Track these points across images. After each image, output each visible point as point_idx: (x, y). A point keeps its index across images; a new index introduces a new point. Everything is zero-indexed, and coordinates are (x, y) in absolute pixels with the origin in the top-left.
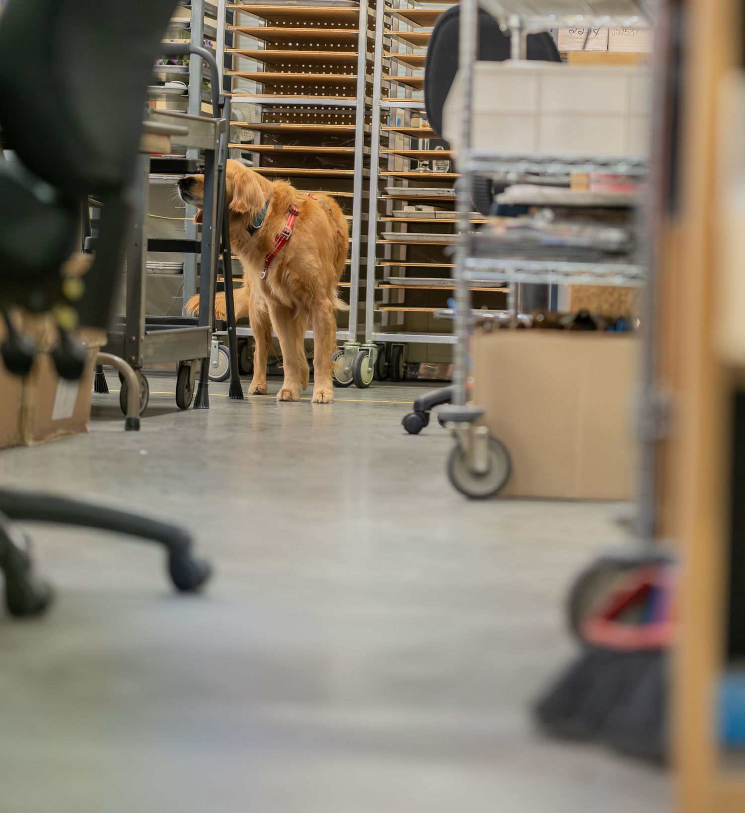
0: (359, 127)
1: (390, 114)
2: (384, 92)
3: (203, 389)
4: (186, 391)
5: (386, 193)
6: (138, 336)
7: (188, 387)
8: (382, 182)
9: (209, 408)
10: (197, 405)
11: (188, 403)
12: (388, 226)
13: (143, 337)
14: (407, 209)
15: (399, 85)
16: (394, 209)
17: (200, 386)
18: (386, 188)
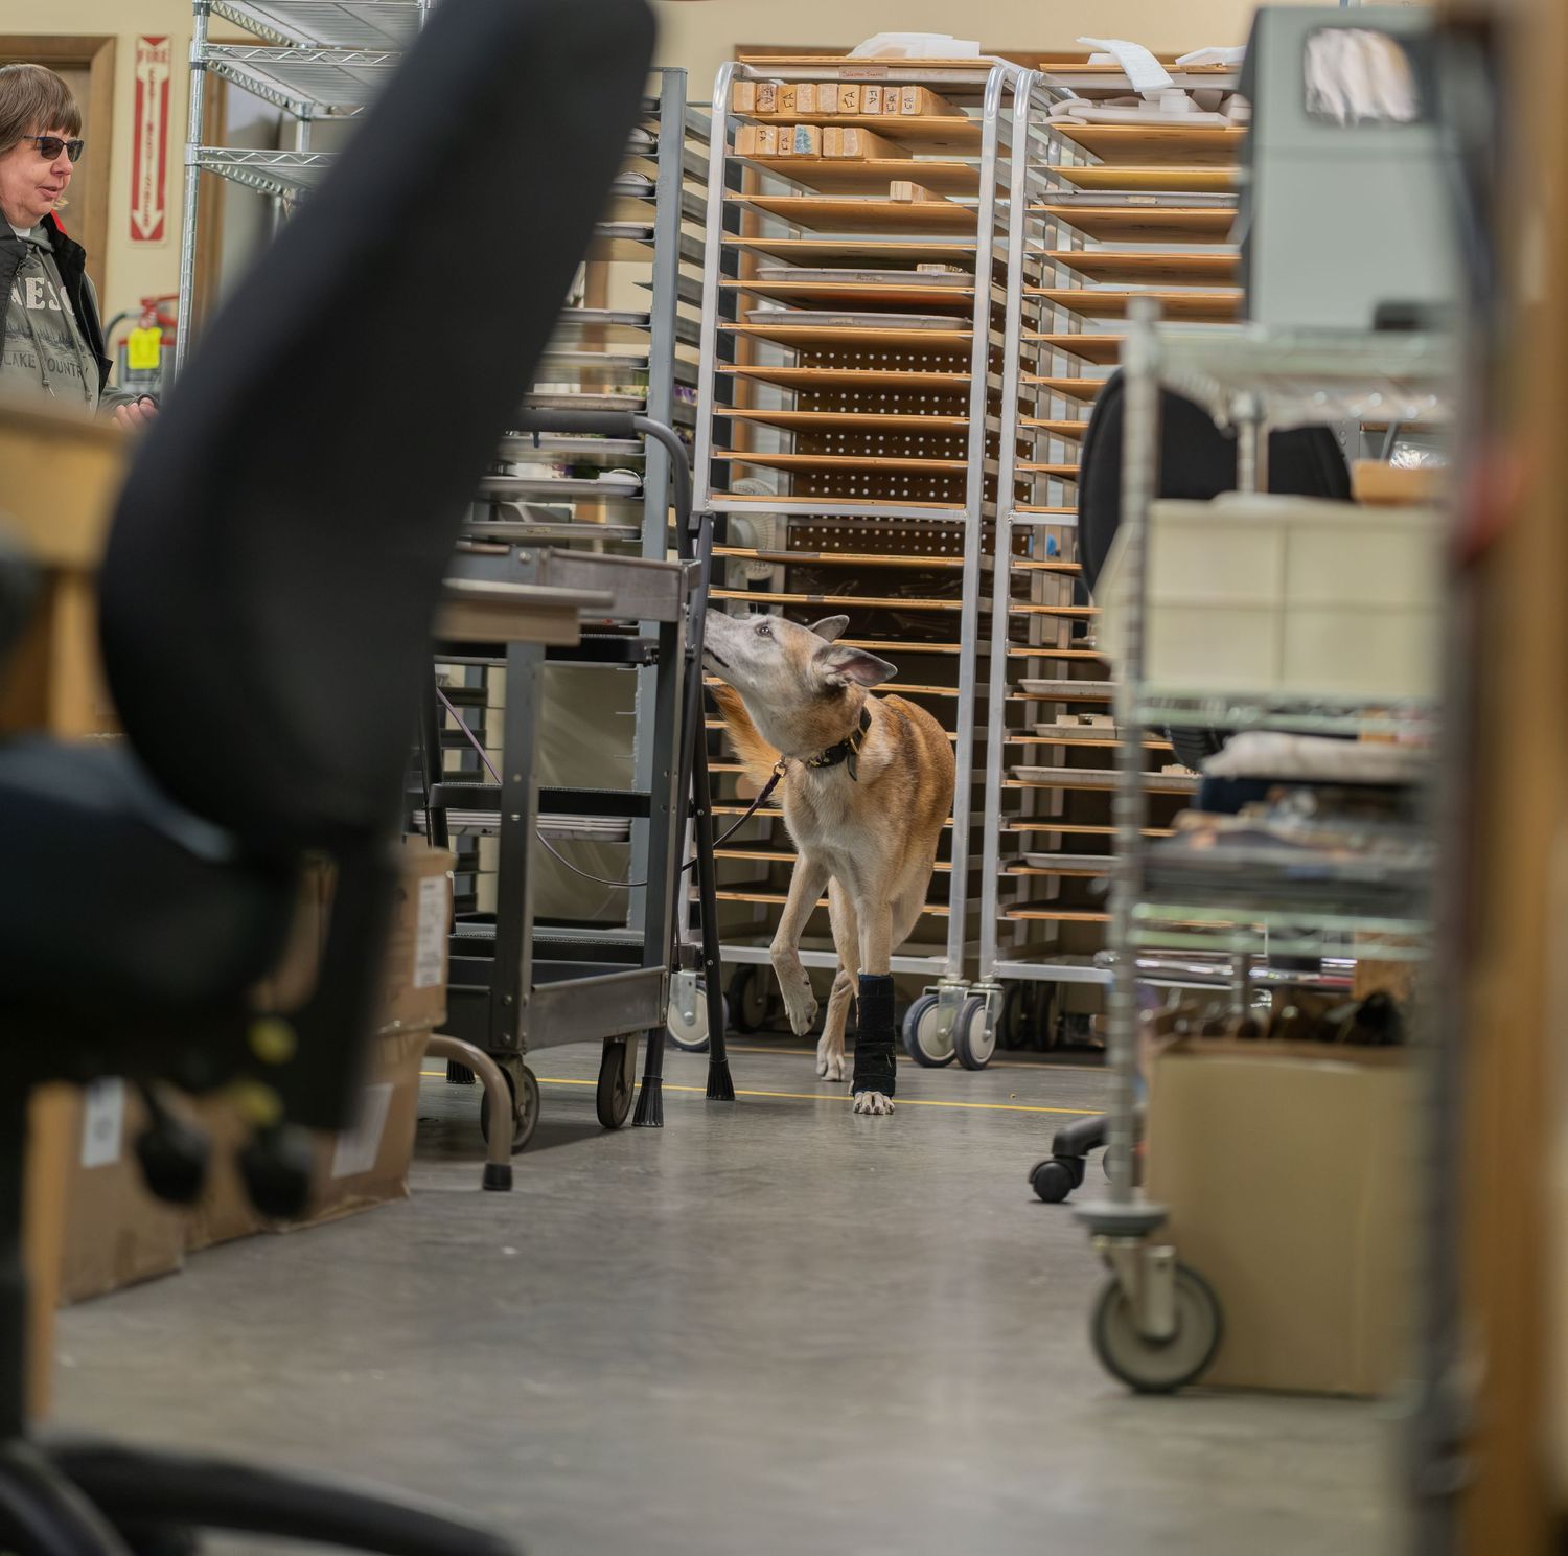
0: (970, 562)
1: (1034, 531)
2: (1021, 491)
3: (652, 1088)
4: (617, 1093)
5: (1021, 690)
6: (517, 994)
7: (622, 1086)
8: (1016, 668)
9: (662, 1126)
10: (639, 1120)
11: (622, 1116)
12: (1029, 755)
13: (526, 996)
14: (1064, 721)
15: (1051, 479)
16: (1040, 720)
17: (646, 1081)
18: (1021, 681)
